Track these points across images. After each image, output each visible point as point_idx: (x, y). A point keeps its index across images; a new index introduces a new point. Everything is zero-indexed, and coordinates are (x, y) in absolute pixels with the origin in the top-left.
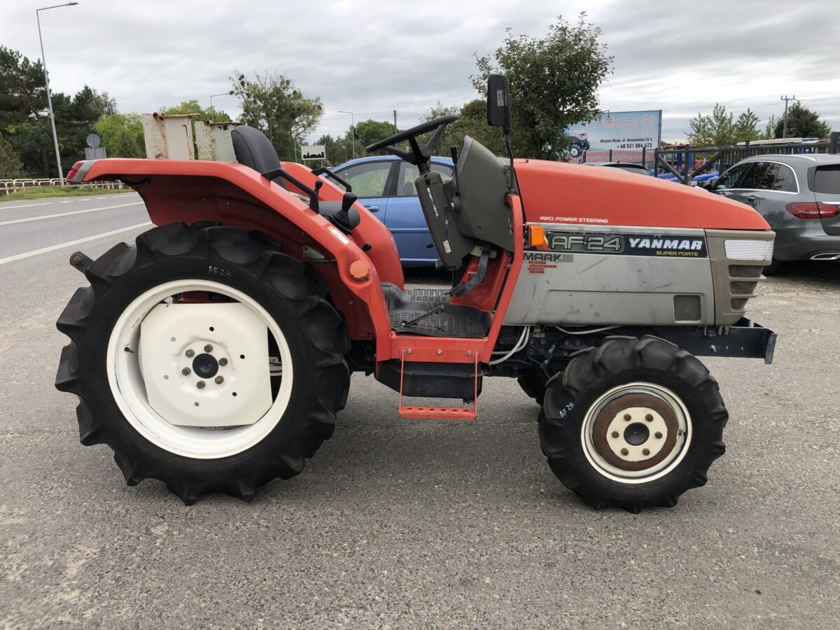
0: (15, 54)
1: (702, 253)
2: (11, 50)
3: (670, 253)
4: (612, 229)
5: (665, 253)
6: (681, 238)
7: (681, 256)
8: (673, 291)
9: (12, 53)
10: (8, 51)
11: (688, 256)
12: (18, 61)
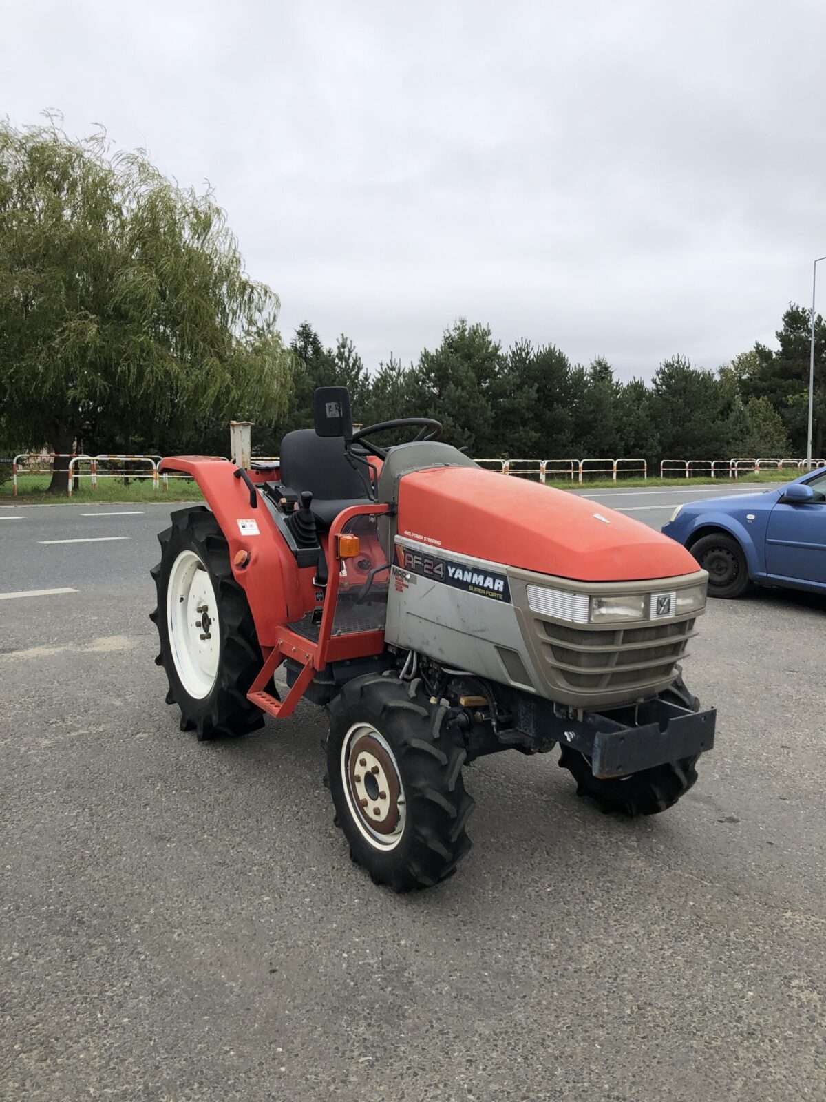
0: (807, 312)
1: (505, 596)
2: (803, 309)
3: (479, 590)
4: (439, 552)
5: (476, 589)
6: (486, 574)
7: (488, 596)
8: (494, 641)
9: (804, 312)
10: (800, 310)
11: (494, 598)
12: (809, 320)
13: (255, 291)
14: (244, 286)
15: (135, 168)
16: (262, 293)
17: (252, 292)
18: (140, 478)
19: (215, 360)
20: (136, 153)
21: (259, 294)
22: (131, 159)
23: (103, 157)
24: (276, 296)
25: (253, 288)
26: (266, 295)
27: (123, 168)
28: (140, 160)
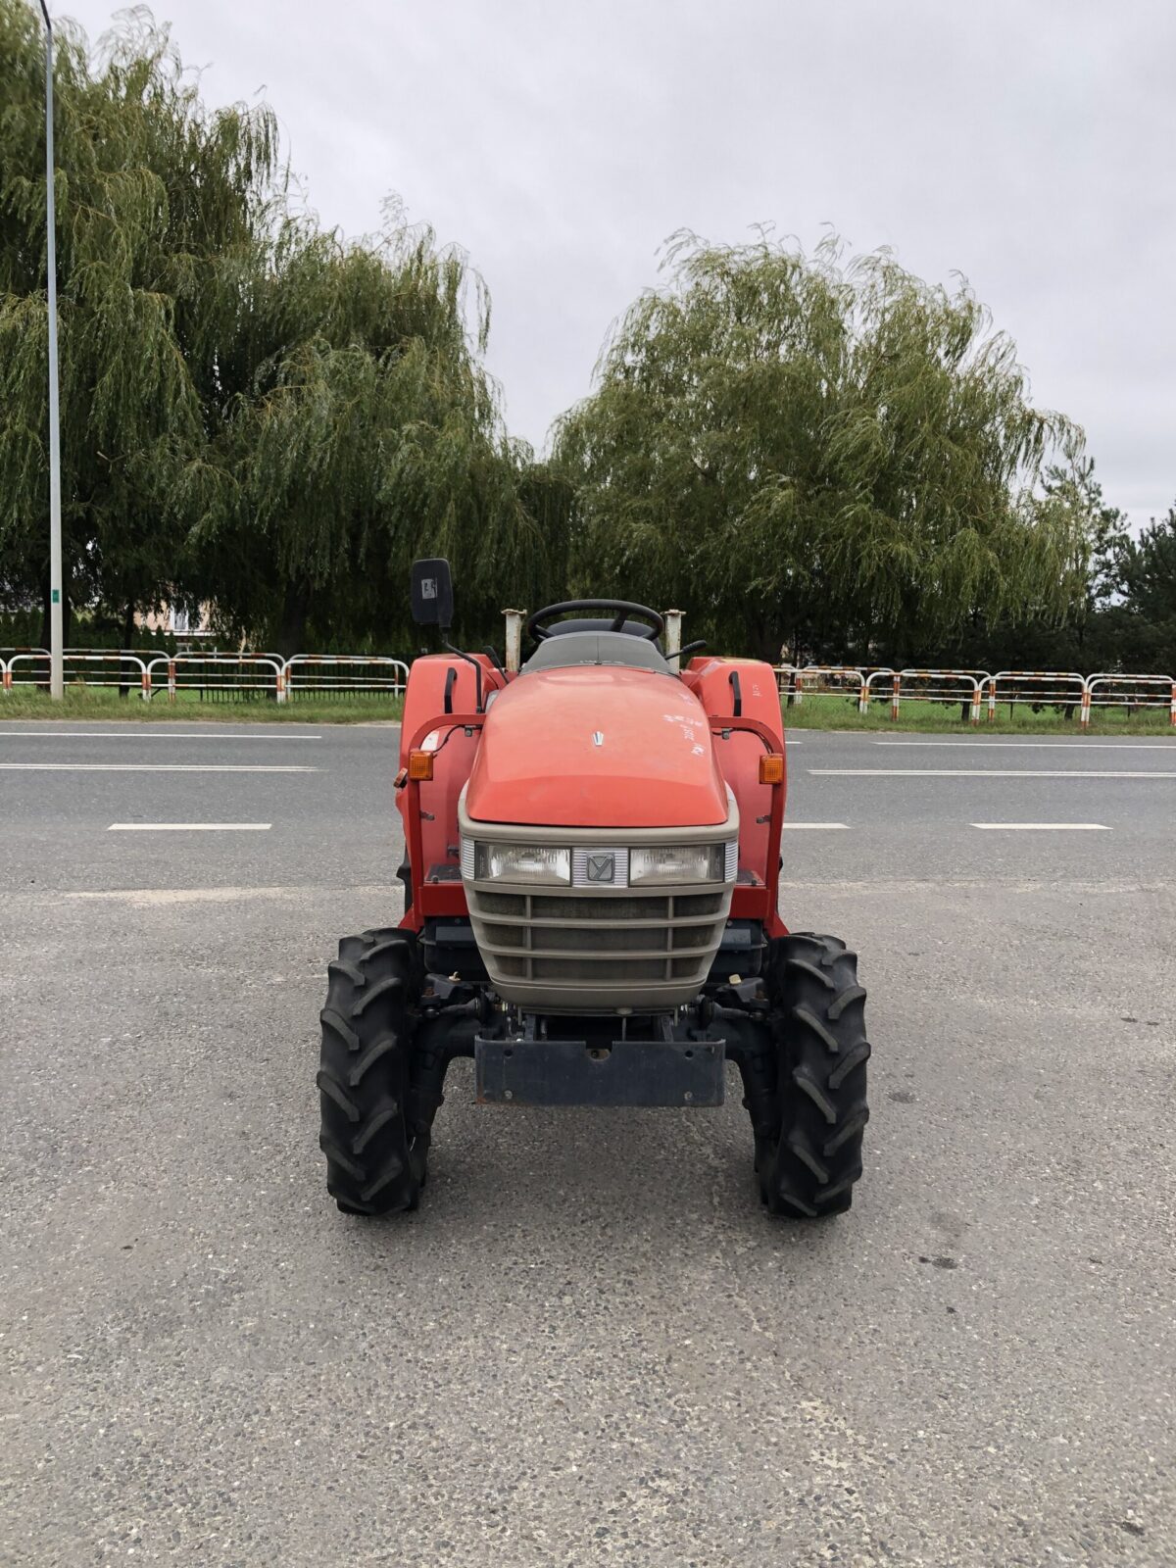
13: (1045, 426)
14: (1029, 418)
15: (878, 274)
16: (1057, 427)
17: (1041, 426)
18: (882, 700)
19: (972, 534)
20: (878, 255)
21: (1052, 429)
22: (872, 264)
23: (834, 265)
24: (1077, 428)
25: (1042, 422)
26: (1061, 430)
27: (863, 278)
28: (884, 263)
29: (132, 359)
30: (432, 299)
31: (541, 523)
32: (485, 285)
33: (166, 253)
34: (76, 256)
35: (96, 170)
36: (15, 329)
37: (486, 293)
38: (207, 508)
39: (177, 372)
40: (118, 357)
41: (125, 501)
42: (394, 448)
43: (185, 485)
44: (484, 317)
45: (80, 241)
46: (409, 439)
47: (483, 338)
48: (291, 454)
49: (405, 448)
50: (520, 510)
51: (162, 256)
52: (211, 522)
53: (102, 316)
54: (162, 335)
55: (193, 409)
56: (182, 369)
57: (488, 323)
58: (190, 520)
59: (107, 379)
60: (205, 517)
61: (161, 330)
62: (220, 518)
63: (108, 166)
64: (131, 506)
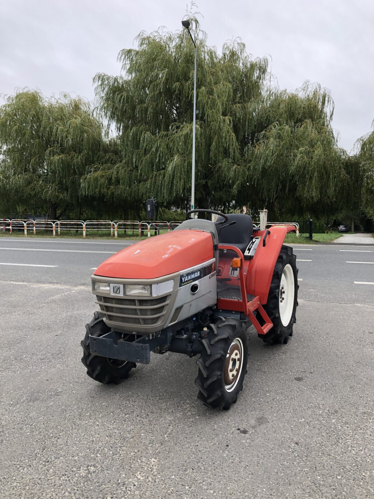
29: (220, 137)
30: (315, 107)
31: (351, 177)
32: (333, 100)
33: (232, 105)
34: (206, 110)
35: (213, 85)
36: (187, 133)
37: (333, 103)
38: (238, 180)
39: (233, 139)
40: (216, 137)
41: (216, 179)
42: (295, 156)
43: (232, 174)
44: (332, 110)
45: (207, 105)
46: (301, 153)
47: (331, 116)
48: (262, 161)
49: (299, 156)
50: (343, 172)
51: (231, 106)
52: (239, 183)
53: (212, 125)
54: (228, 128)
55: (237, 149)
56: (234, 138)
57: (333, 112)
58: (233, 183)
59: (214, 143)
60: (237, 183)
61: (228, 127)
62: (242, 182)
63: (216, 83)
64: (218, 180)
